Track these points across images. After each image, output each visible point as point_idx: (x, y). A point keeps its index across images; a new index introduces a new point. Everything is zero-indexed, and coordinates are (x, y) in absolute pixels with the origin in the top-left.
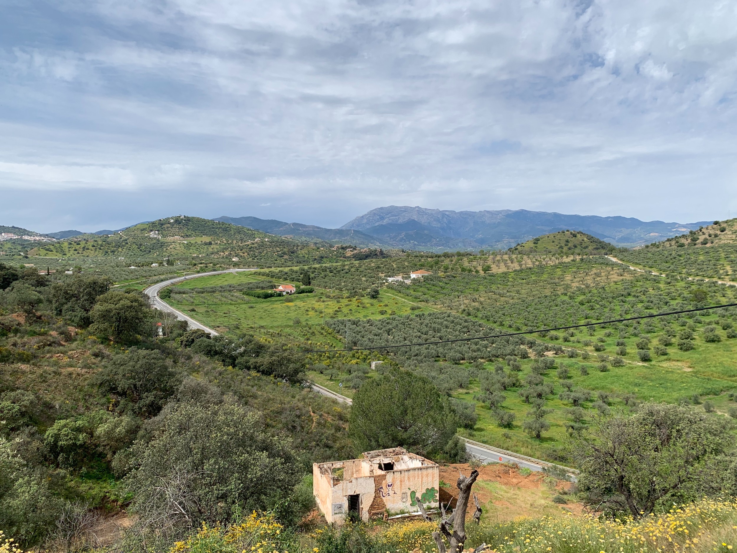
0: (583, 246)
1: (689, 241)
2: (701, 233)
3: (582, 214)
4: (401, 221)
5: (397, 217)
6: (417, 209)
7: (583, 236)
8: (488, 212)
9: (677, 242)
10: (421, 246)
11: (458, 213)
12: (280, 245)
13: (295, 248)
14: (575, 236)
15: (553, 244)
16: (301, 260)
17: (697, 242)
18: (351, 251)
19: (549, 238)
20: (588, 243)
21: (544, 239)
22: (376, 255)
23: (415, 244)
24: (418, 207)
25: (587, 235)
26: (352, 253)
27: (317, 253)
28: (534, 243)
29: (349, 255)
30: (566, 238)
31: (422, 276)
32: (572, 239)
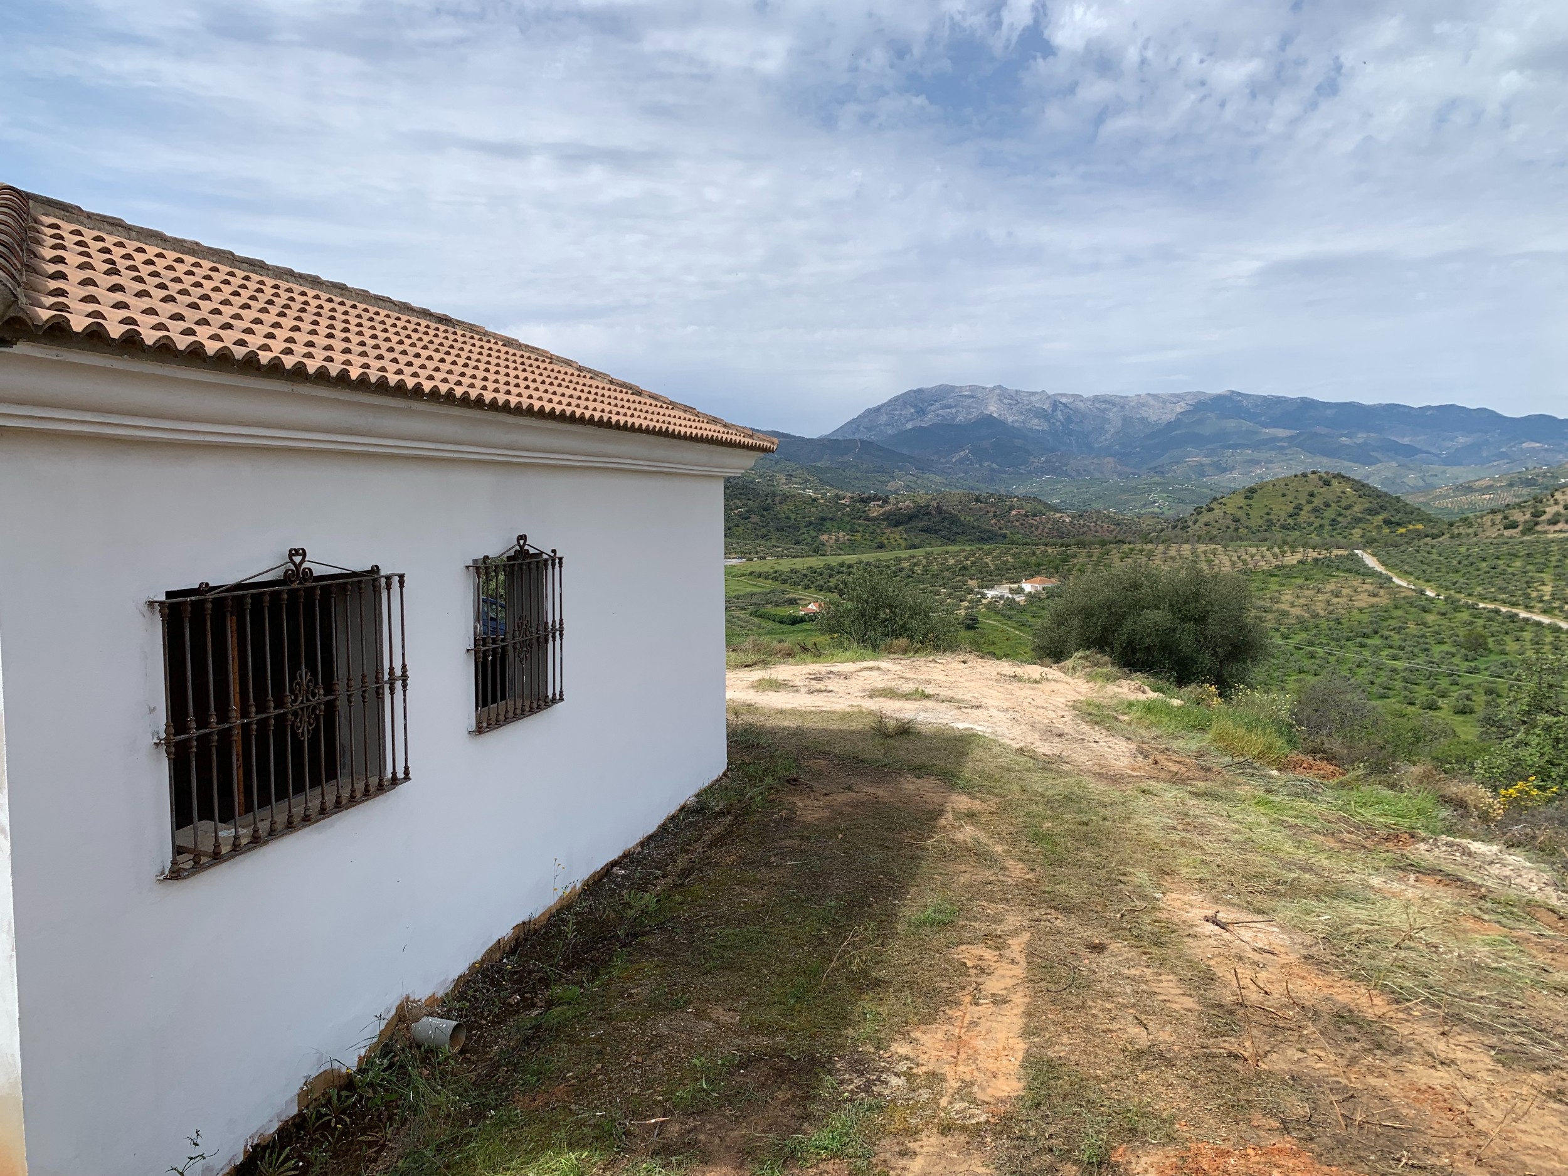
0: (1344, 504)
1: (1528, 516)
2: (1552, 501)
3: (1368, 400)
4: (960, 418)
5: (953, 410)
6: (998, 391)
7: (1344, 484)
8: (1155, 397)
9: (1506, 518)
10: (1006, 472)
11: (1087, 399)
12: (741, 494)
13: (769, 501)
14: (1327, 483)
15: (1284, 498)
16: (783, 524)
17: (1542, 518)
18: (879, 506)
19: (1277, 488)
20: (1353, 499)
21: (1265, 489)
22: (928, 514)
23: (993, 470)
24: (1000, 387)
25: (1353, 480)
26: (882, 510)
27: (813, 509)
28: (1246, 498)
29: (875, 514)
30: (1310, 488)
31: (1044, 589)
32: (1321, 490)
